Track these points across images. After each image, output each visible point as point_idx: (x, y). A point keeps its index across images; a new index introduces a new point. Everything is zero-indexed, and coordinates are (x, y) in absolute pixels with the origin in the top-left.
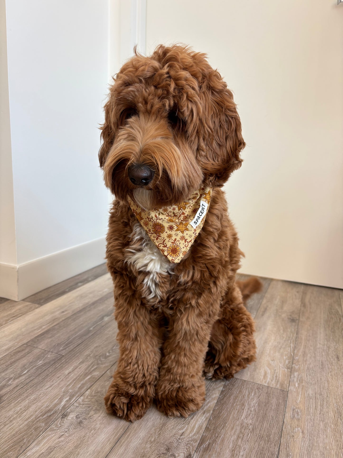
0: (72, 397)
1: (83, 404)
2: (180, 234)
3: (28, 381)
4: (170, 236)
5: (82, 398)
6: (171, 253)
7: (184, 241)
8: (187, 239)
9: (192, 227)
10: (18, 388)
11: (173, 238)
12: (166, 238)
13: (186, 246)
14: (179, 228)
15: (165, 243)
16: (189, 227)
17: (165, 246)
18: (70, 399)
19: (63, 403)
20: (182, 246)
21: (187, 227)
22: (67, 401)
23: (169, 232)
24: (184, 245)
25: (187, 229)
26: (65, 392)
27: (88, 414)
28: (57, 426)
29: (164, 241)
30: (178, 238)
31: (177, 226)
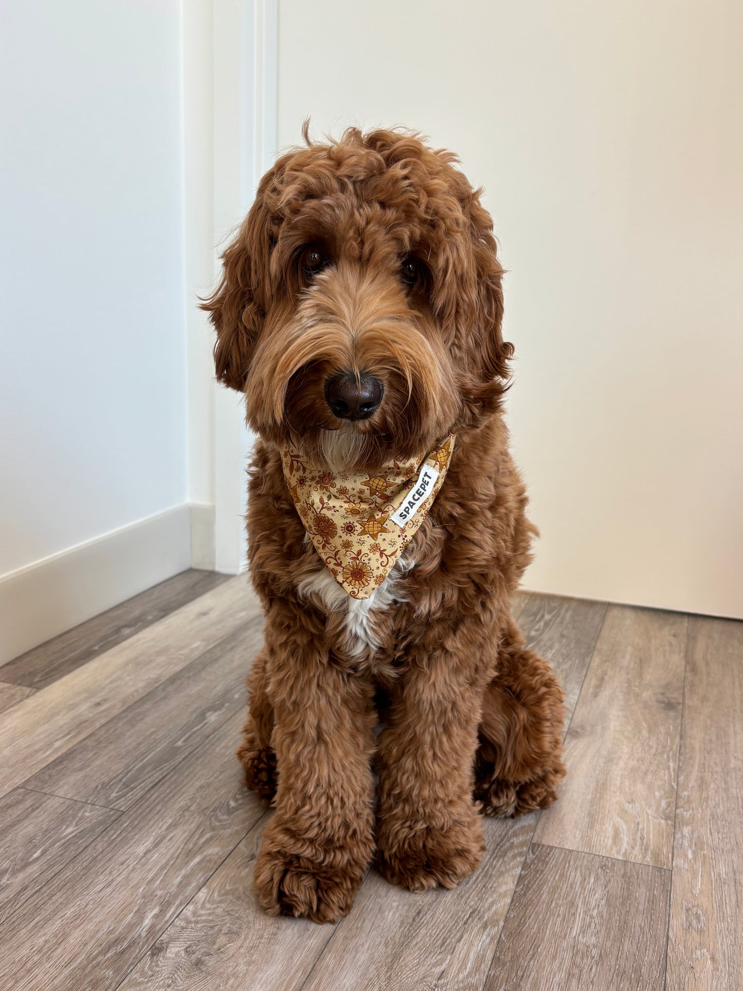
0: (165, 906)
1: (197, 922)
2: (369, 541)
3: (49, 875)
4: (347, 545)
5: (191, 907)
6: (351, 578)
7: (378, 554)
8: (384, 550)
9: (395, 524)
10: (29, 893)
11: (355, 549)
12: (340, 547)
13: (384, 564)
14: (366, 529)
15: (339, 559)
16: (388, 525)
17: (339, 564)
18: (163, 912)
19: (147, 922)
20: (374, 564)
21: (384, 526)
22: (156, 916)
23: (346, 537)
24: (380, 562)
25: (384, 530)
26: (148, 897)
27: (214, 943)
28: (143, 974)
29: (336, 554)
30: (365, 549)
31: (362, 525)
